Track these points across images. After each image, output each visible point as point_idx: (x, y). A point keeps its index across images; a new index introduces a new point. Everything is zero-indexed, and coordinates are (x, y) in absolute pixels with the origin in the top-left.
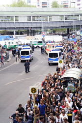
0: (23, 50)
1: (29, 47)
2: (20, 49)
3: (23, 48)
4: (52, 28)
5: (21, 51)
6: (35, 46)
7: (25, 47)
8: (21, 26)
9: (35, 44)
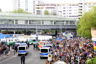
0: (20, 46)
1: (26, 44)
2: (18, 45)
3: (20, 44)
4: (44, 30)
5: (19, 46)
6: (30, 43)
7: (22, 44)
8: (20, 27)
9: (31, 42)
